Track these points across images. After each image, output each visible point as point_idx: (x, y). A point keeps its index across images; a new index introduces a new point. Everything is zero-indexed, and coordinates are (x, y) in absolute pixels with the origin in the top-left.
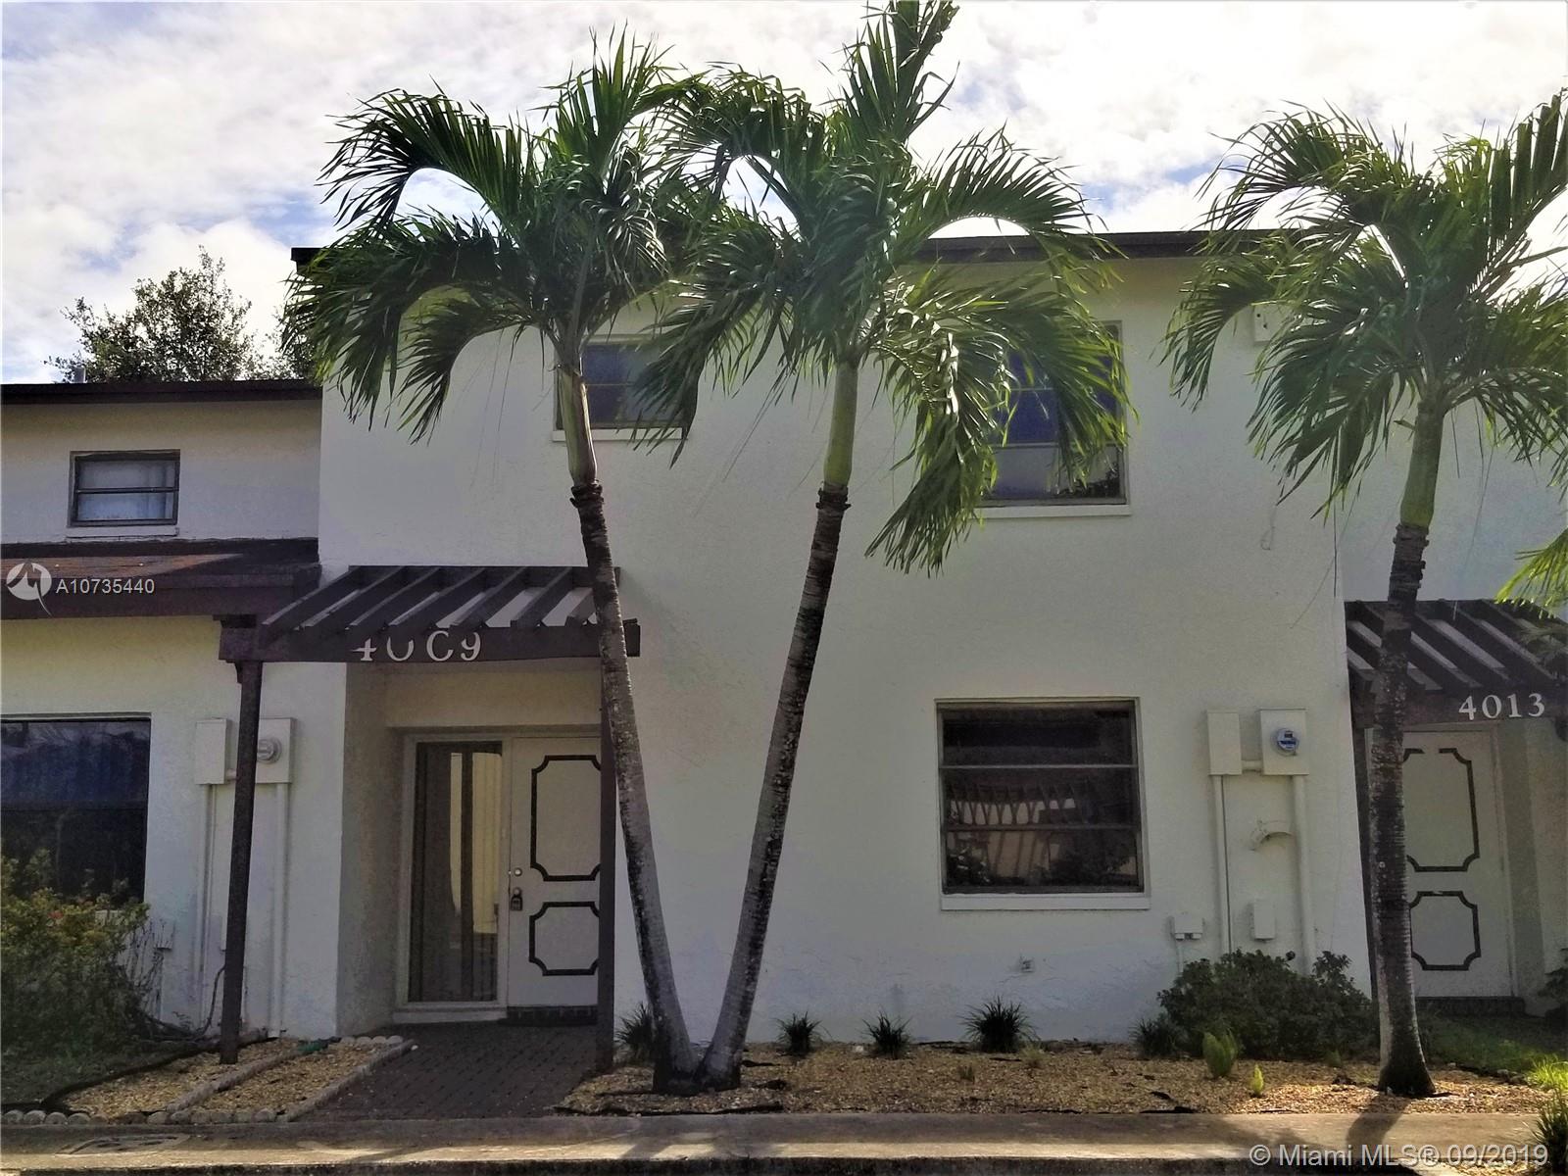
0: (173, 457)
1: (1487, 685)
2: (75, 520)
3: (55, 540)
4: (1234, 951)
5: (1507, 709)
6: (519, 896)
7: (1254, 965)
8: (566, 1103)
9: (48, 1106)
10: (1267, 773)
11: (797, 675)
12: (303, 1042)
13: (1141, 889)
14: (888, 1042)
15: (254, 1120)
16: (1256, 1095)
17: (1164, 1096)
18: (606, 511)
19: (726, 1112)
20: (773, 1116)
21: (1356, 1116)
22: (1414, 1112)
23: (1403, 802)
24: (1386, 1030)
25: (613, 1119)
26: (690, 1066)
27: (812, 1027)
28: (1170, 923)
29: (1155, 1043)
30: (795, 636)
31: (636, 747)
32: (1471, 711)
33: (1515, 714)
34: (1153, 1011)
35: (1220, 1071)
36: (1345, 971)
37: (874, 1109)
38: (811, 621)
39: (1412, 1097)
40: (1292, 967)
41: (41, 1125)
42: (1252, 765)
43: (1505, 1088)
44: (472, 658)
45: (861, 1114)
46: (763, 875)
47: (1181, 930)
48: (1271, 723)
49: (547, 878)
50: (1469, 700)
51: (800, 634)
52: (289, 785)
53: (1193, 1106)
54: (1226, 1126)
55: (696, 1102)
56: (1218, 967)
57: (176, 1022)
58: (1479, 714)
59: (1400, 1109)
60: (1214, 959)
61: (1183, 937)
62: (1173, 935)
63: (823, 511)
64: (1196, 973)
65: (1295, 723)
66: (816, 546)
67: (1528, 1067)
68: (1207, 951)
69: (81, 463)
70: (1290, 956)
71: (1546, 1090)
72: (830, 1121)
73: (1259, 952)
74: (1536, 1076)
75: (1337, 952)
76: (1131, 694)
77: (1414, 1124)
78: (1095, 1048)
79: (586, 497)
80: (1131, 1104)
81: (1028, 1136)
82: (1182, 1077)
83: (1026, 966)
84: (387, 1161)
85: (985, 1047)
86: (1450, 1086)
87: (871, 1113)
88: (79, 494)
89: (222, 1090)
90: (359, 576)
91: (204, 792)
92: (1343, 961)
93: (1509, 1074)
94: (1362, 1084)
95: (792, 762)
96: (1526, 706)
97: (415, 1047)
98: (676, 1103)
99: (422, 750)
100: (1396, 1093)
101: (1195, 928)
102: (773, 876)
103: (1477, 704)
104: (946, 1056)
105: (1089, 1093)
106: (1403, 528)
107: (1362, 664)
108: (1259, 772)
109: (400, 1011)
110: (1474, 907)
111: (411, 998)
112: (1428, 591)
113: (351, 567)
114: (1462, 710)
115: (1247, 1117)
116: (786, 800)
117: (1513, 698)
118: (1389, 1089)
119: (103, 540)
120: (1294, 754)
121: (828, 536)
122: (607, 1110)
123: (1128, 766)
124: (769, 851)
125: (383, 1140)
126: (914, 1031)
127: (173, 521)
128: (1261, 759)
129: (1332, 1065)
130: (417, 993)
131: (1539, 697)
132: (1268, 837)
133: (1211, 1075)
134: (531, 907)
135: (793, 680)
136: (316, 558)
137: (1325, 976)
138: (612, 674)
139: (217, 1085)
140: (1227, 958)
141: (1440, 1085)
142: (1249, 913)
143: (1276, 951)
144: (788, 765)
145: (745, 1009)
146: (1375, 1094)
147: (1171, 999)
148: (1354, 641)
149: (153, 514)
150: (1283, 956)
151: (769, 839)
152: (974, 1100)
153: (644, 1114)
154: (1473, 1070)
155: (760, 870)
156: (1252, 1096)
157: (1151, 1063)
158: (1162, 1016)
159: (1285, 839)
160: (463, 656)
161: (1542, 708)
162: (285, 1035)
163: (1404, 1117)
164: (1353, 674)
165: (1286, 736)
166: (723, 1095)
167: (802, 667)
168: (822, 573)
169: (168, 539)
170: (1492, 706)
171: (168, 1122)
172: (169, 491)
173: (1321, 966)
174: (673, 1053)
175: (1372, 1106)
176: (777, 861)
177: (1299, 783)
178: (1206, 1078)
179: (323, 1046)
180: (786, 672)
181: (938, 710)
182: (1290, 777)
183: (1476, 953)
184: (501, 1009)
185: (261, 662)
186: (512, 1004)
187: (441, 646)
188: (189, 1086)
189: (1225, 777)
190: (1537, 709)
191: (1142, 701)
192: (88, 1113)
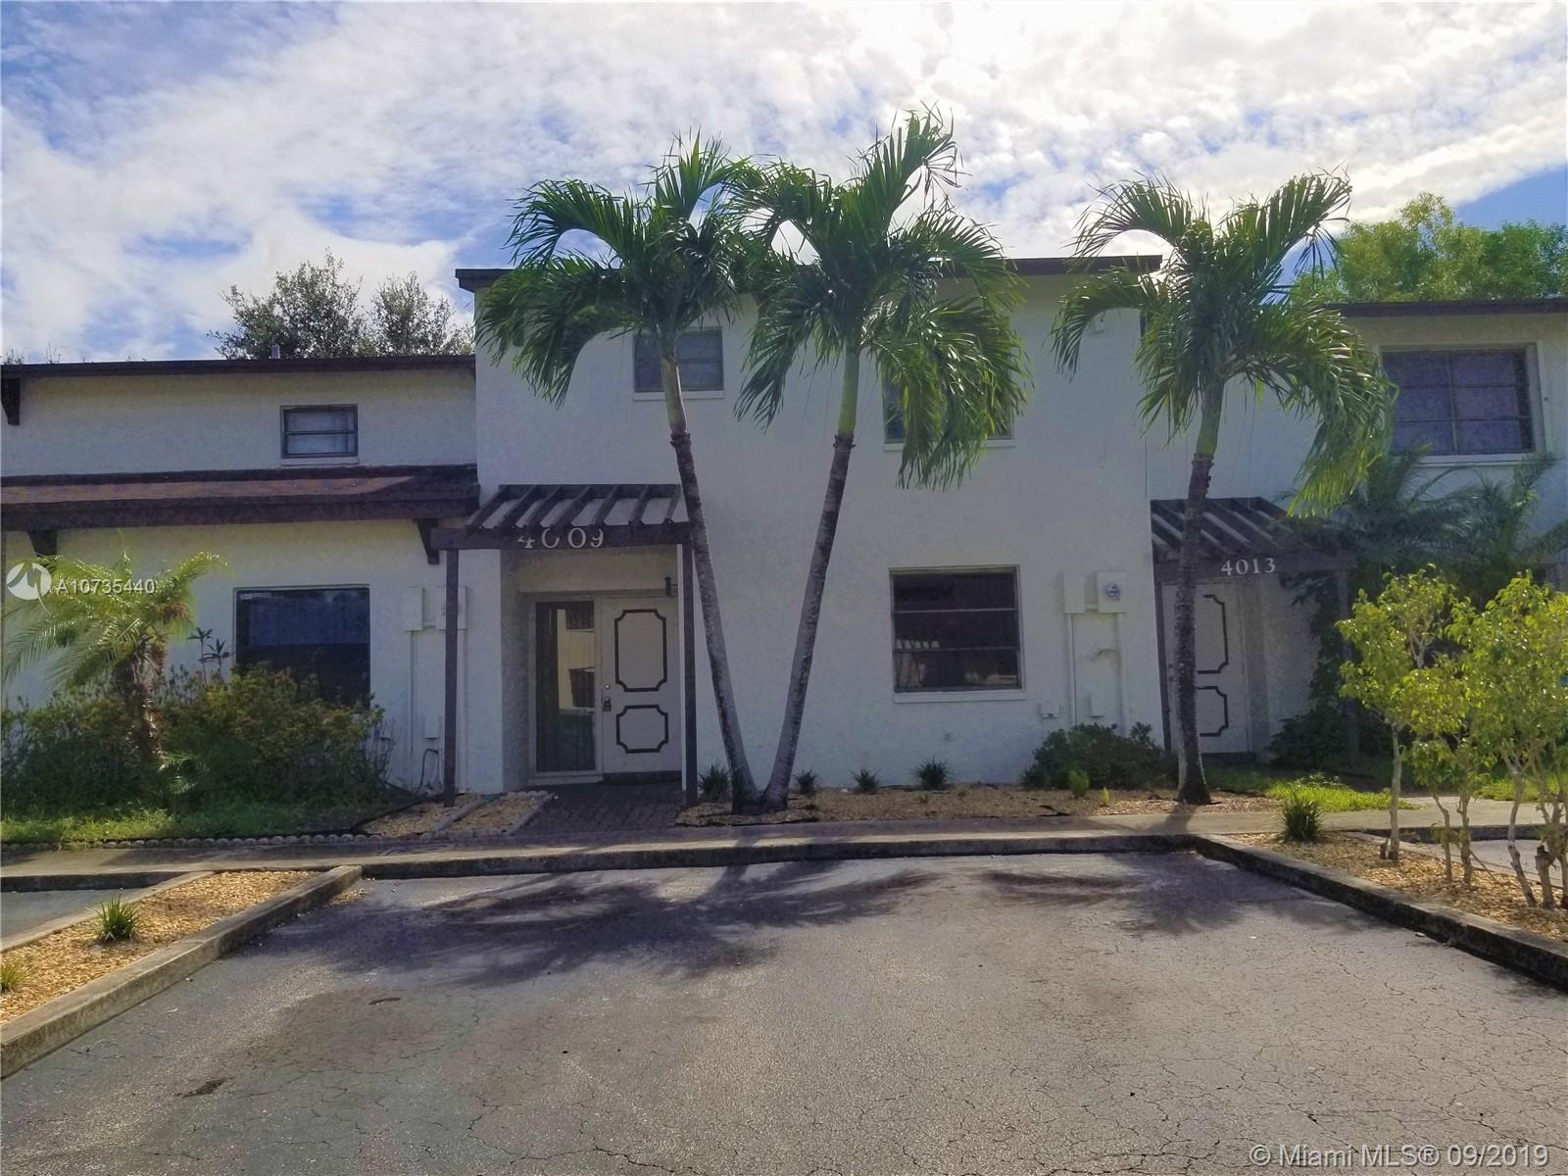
0: (353, 409)
1: (1240, 553)
2: (286, 454)
3: (273, 468)
4: (1079, 724)
5: (1252, 569)
6: (609, 702)
7: (1093, 731)
8: (679, 821)
9: (354, 831)
10: (1101, 611)
11: (822, 555)
12: (483, 796)
13: (1021, 687)
14: (867, 785)
15: (488, 836)
16: (1104, 805)
17: (1049, 808)
19: (783, 823)
20: (812, 824)
21: (1168, 815)
22: (1201, 812)
23: (1195, 627)
24: (1183, 765)
25: (716, 828)
26: (756, 797)
27: (813, 779)
28: (1039, 707)
29: (1033, 781)
30: (820, 529)
31: (716, 600)
32: (1229, 570)
33: (1257, 571)
34: (1031, 761)
35: (1079, 794)
36: (1150, 735)
37: (874, 819)
38: (831, 519)
39: (1200, 805)
40: (1116, 733)
41: (351, 843)
42: (1090, 606)
43: (1254, 799)
44: (599, 545)
45: (868, 822)
46: (801, 679)
47: (1045, 712)
48: (1103, 581)
49: (627, 690)
50: (1228, 563)
51: (823, 528)
52: (466, 630)
53: (1068, 811)
54: (1090, 821)
55: (764, 818)
56: (1069, 733)
57: (399, 784)
58: (1234, 572)
59: (1193, 811)
60: (1066, 730)
61: (1046, 716)
62: (1040, 715)
63: (839, 449)
64: (1057, 738)
65: (1119, 580)
66: (833, 472)
67: (1267, 787)
68: (1063, 724)
69: (287, 413)
70: (1114, 726)
71: (1278, 799)
73: (1096, 724)
74: (1272, 792)
75: (1145, 723)
76: (1015, 563)
77: (1203, 818)
78: (995, 786)
79: (680, 441)
80: (1030, 812)
81: (975, 830)
82: (1058, 799)
83: (948, 737)
84: (591, 852)
85: (925, 787)
86: (1220, 799)
87: (873, 821)
88: (287, 436)
89: (459, 820)
90: (506, 493)
91: (409, 635)
92: (1148, 729)
93: (1256, 791)
94: (1167, 799)
95: (819, 609)
96: (1264, 566)
97: (556, 797)
98: (751, 819)
99: (541, 607)
100: (1189, 803)
101: (1055, 711)
102: (807, 678)
103: (1233, 565)
104: (902, 793)
105: (1001, 808)
106: (1199, 454)
107: (1160, 541)
108: (1095, 611)
110: (1225, 696)
111: (538, 770)
112: (1214, 492)
113: (501, 486)
114: (1223, 570)
115: (1100, 816)
116: (815, 632)
117: (1255, 561)
118: (1185, 801)
119: (306, 467)
120: (1118, 599)
121: (840, 466)
122: (710, 824)
123: (1011, 609)
124: (804, 664)
125: (582, 842)
126: (883, 777)
127: (355, 453)
128: (1096, 602)
129: (1145, 790)
130: (542, 766)
131: (1271, 561)
132: (1101, 652)
133: (1073, 796)
134: (617, 709)
135: (819, 557)
136: (476, 479)
137: (1137, 738)
138: (700, 555)
139: (454, 817)
140: (1076, 728)
141: (1215, 799)
142: (1088, 700)
143: (1106, 723)
144: (816, 611)
145: (790, 763)
146: (1176, 803)
147: (1040, 755)
148: (1157, 529)
149: (339, 448)
150: (1110, 727)
151: (804, 657)
152: (934, 813)
153: (734, 825)
154: (1233, 792)
155: (798, 676)
156: (1102, 806)
157: (1032, 792)
158: (1034, 766)
159: (1115, 653)
160: (592, 544)
161: (1273, 567)
162: (470, 791)
163: (1195, 815)
164: (1155, 546)
165: (1113, 588)
166: (779, 814)
167: (825, 549)
169: (352, 466)
170: (1242, 567)
171: (436, 838)
172: (351, 432)
173: (1135, 732)
174: (744, 791)
175: (1176, 810)
176: (809, 671)
177: (1121, 617)
178: (1071, 798)
179: (495, 798)
180: (815, 552)
181: (891, 575)
182: (1115, 614)
183: (1226, 726)
184: (599, 775)
185: (457, 550)
186: (607, 771)
187: (577, 538)
188: (435, 819)
189: (1073, 615)
190: (1270, 568)
191: (1022, 567)
192: (380, 834)
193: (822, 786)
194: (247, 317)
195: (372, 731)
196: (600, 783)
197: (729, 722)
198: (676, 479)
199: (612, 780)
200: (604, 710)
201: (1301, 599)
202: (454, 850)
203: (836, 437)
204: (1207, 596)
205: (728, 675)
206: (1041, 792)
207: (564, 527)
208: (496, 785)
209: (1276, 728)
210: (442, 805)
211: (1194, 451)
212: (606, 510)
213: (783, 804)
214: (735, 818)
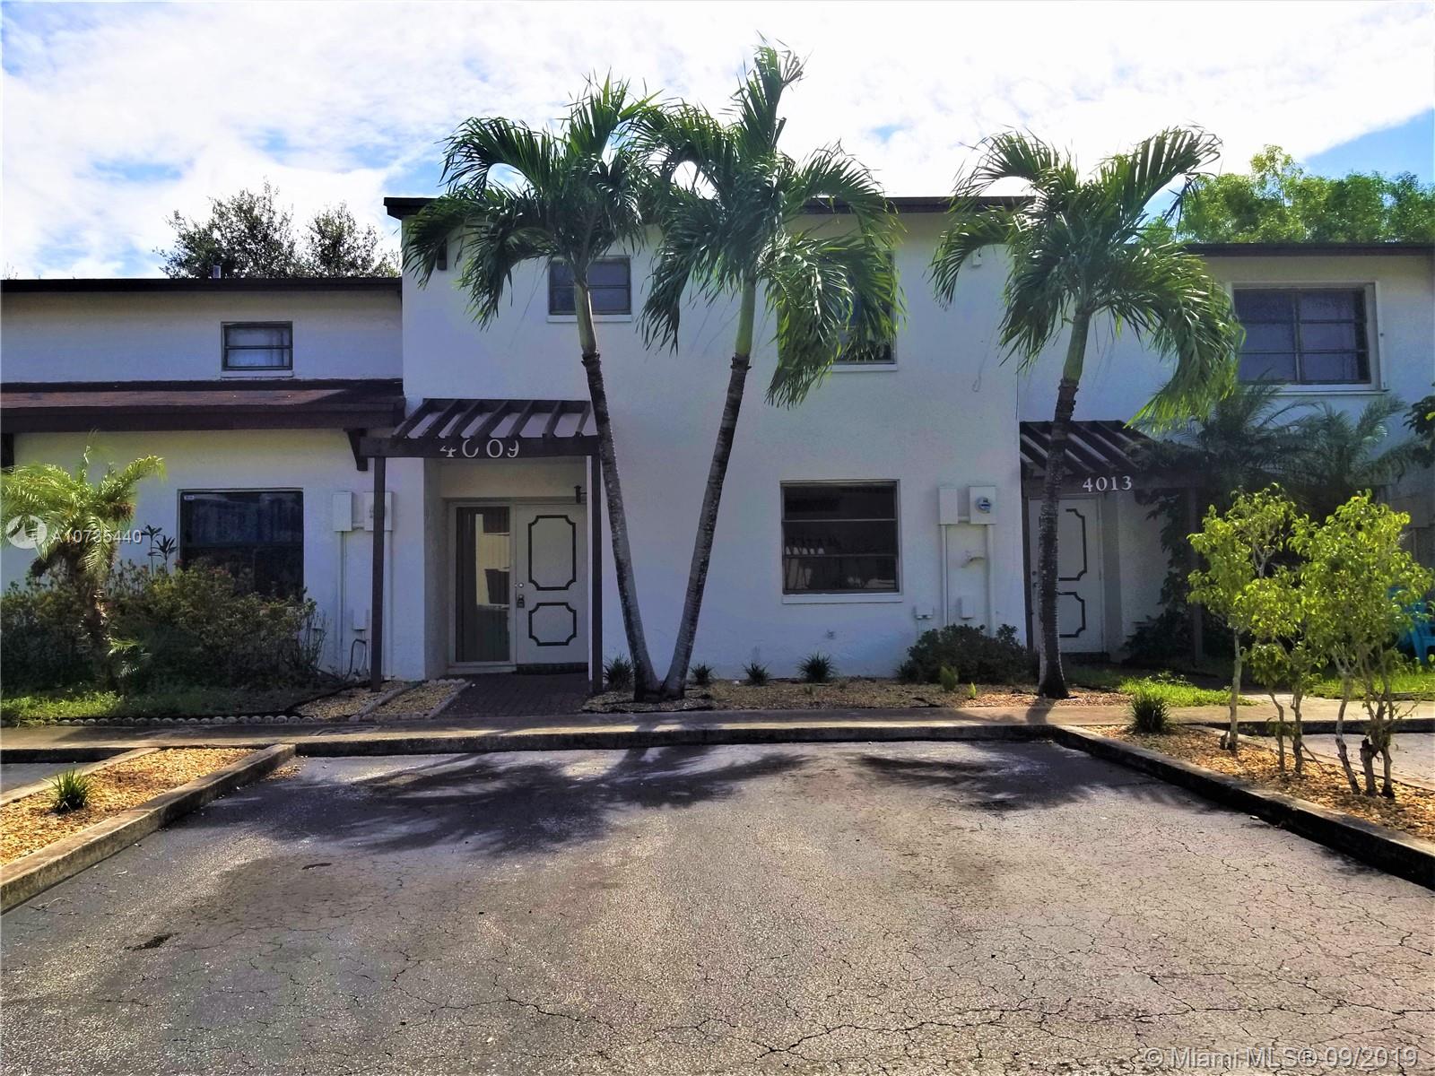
0: (287, 327)
1: (1099, 471)
2: (226, 366)
3: (214, 379)
4: (951, 624)
5: (1110, 486)
6: (522, 599)
7: (963, 632)
8: (586, 708)
9: (289, 713)
10: (972, 522)
11: (720, 466)
12: (406, 683)
13: (898, 591)
14: (757, 677)
15: (411, 719)
16: (972, 698)
17: (922, 700)
18: (602, 369)
19: (681, 710)
20: (706, 712)
21: (1029, 708)
22: (1059, 705)
23: (1058, 537)
24: (1043, 663)
25: (619, 715)
26: (656, 687)
27: (708, 671)
28: (914, 610)
29: (908, 675)
30: (718, 444)
31: (622, 508)
32: (1090, 487)
33: (1115, 488)
34: (906, 658)
35: (949, 688)
36: (1014, 635)
37: (763, 708)
38: (727, 435)
39: (1058, 699)
40: (984, 632)
41: (286, 724)
42: (964, 518)
43: (1107, 695)
44: (515, 455)
45: (756, 710)
46: (699, 580)
47: (920, 614)
48: (975, 494)
49: (539, 588)
50: (1089, 480)
51: (720, 441)
52: (391, 531)
53: (938, 703)
54: (958, 713)
55: (663, 706)
56: (942, 634)
57: (330, 672)
58: (1094, 489)
59: (1052, 704)
60: (940, 630)
61: (921, 617)
62: (915, 616)
63: (735, 370)
64: (929, 637)
65: (990, 494)
66: (730, 390)
67: (1119, 684)
68: (934, 625)
69: (228, 329)
70: (982, 627)
71: (1129, 695)
72: (742, 714)
73: (966, 625)
74: (1124, 689)
75: (1010, 624)
76: (896, 477)
77: (1061, 711)
78: (873, 680)
79: (591, 361)
80: (904, 703)
81: (853, 718)
82: (930, 692)
83: (831, 635)
84: (505, 735)
85: (808, 681)
86: (1076, 694)
87: (762, 710)
88: (228, 349)
89: (384, 704)
90: (430, 405)
91: (339, 535)
92: (1013, 630)
93: (1109, 687)
94: (1028, 693)
95: (716, 517)
96: (1121, 483)
97: (474, 685)
98: (650, 707)
99: (460, 512)
100: (1049, 696)
101: (929, 612)
102: (704, 579)
103: (1093, 482)
105: (879, 699)
106: (1065, 380)
107: (1028, 460)
108: (967, 522)
109: (452, 667)
110: (1082, 601)
111: (456, 660)
112: (1077, 416)
113: (425, 400)
114: (1084, 486)
115: (968, 708)
117: (1114, 479)
118: (1044, 695)
119: (244, 379)
120: (988, 512)
121: (737, 385)
122: (614, 711)
123: (891, 520)
124: (701, 567)
125: (495, 726)
126: (772, 671)
127: (290, 367)
128: (968, 515)
129: (1009, 685)
130: (461, 657)
131: (1129, 478)
132: (972, 560)
133: (943, 690)
134: (530, 606)
135: (717, 469)
136: (402, 393)
137: (1003, 638)
138: (608, 466)
139: (380, 702)
140: (947, 628)
141: (1072, 694)
142: (959, 602)
143: (975, 624)
144: (713, 518)
145: (688, 656)
146: (1036, 697)
147: (914, 652)
148: (1025, 448)
149: (276, 362)
150: (979, 627)
151: (702, 560)
152: (817, 703)
153: (635, 712)
154: (1088, 687)
156: (969, 699)
157: (906, 686)
158: (909, 662)
159: (983, 560)
160: (509, 454)
161: (1130, 485)
162: (395, 678)
163: (1054, 708)
164: (1023, 463)
165: (984, 501)
166: (677, 702)
167: (722, 461)
168: (733, 407)
169: (287, 379)
170: (1102, 485)
171: (361, 720)
172: (286, 348)
173: (1001, 632)
174: (646, 681)
175: (1036, 703)
177: (990, 529)
178: (942, 692)
179: (418, 685)
180: (713, 465)
181: (781, 488)
182: (986, 525)
183: (1083, 628)
184: (512, 666)
185: (384, 458)
186: (519, 662)
187: (495, 449)
188: (362, 703)
189: (948, 526)
190: (1127, 486)
191: (901, 481)
192: (312, 717)
193: (716, 677)
194: (191, 241)
195: (305, 623)
196: (513, 673)
197: (633, 619)
198: (585, 394)
199: (523, 670)
200: (518, 606)
201: (1154, 514)
202: (380, 731)
203: (733, 359)
204: (1068, 510)
205: (632, 576)
206: (915, 686)
207: (482, 437)
208: (420, 674)
209: (1127, 630)
210: (370, 690)
211: (1062, 377)
212: (520, 424)
213: (680, 695)
214: (638, 706)
